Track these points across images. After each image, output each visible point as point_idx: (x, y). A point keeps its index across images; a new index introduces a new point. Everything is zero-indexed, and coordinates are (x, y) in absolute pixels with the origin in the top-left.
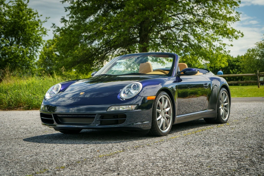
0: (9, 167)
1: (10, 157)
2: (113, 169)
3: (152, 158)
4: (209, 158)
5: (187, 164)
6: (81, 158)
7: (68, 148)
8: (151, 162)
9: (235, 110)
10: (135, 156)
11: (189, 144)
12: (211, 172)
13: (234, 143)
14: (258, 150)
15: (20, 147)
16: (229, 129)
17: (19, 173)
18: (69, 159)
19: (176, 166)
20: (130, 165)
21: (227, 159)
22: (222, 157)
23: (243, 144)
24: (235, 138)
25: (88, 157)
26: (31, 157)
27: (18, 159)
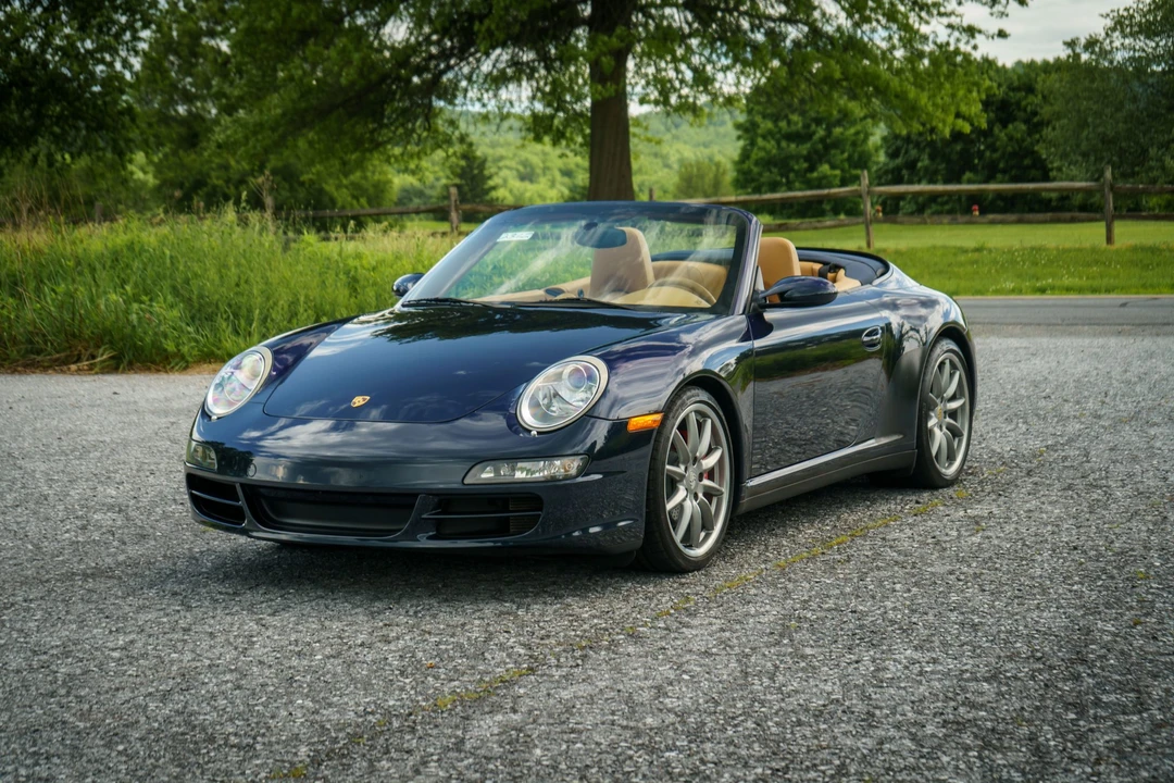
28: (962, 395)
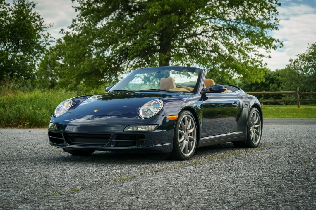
0: (18, 188)
1: (17, 179)
2: (131, 193)
3: (173, 182)
4: (234, 183)
5: (210, 190)
6: (96, 181)
7: (81, 171)
8: (172, 187)
9: (269, 133)
10: (154, 180)
11: (214, 169)
12: (235, 197)
13: (263, 169)
14: (288, 176)
15: (26, 168)
16: (259, 154)
17: (30, 195)
18: (83, 182)
19: (198, 191)
20: (150, 189)
21: (254, 185)
22: (249, 182)
23: (273, 170)
24: (265, 163)
25: (103, 180)
26: (40, 179)
27: (26, 181)
28: (259, 124)
